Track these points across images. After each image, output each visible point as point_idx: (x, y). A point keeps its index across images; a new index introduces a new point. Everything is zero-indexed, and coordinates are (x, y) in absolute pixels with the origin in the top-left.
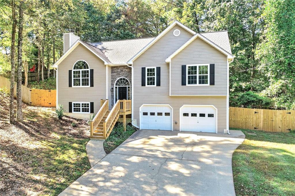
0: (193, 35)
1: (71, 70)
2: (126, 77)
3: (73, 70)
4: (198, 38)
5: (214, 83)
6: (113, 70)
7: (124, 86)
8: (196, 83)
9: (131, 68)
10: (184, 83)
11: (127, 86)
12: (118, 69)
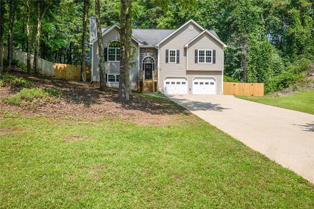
0: (202, 31)
1: (107, 48)
2: (152, 56)
3: (108, 48)
4: (206, 33)
5: (215, 62)
6: (141, 50)
7: (150, 63)
8: (204, 62)
9: (158, 49)
10: (196, 62)
11: (153, 63)
12: (146, 50)
